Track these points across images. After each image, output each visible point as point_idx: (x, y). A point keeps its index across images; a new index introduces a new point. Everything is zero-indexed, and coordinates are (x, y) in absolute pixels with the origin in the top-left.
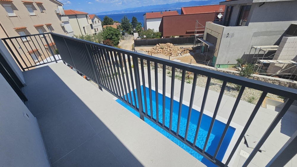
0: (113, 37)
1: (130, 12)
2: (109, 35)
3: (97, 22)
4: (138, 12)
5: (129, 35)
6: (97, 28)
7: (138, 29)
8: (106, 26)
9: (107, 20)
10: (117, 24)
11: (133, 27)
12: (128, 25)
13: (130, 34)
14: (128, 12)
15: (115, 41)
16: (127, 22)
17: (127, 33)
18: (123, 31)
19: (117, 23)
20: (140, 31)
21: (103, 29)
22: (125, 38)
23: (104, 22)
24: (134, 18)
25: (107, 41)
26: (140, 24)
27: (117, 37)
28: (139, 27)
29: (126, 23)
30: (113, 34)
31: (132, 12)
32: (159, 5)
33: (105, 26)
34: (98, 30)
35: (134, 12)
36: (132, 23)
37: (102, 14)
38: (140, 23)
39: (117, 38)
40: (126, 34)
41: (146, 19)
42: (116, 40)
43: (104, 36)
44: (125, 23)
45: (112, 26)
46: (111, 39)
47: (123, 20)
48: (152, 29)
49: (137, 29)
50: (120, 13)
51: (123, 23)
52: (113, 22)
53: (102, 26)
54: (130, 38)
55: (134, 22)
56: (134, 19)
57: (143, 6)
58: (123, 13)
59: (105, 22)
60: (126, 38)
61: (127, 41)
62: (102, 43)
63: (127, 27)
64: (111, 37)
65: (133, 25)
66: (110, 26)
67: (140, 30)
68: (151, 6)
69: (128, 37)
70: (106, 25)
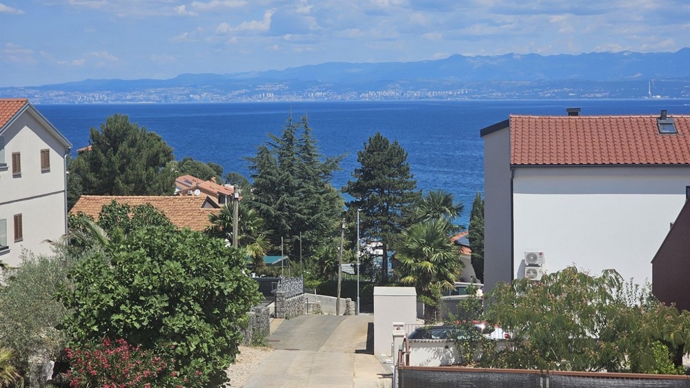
0: (176, 323)
1: (339, 98)
2: (135, 296)
3: (31, 163)
4: (414, 95)
5: (313, 298)
6: (18, 220)
7: (418, 255)
8: (106, 200)
9: (123, 147)
10: (205, 184)
11: (365, 226)
12: (314, 210)
13: (327, 289)
14: (315, 96)
15: (185, 360)
16: (305, 177)
17: (298, 284)
18: (267, 259)
19: (206, 177)
20: (442, 277)
21: (71, 224)
22: (275, 324)
23: (85, 164)
24: (378, 145)
25: (102, 354)
26: (442, 204)
27: (211, 320)
28: (432, 238)
29: (295, 182)
30: (181, 289)
31: (350, 97)
32: (607, 56)
33: (92, 206)
34: (18, 235)
35: (368, 97)
36: (356, 189)
37: (81, 99)
38: (447, 201)
39: (209, 331)
40: (289, 287)
41: (514, 167)
42: (198, 353)
43: (87, 303)
44: (290, 190)
45: (159, 203)
46: (149, 336)
47: (274, 157)
48: (596, 273)
49: (410, 253)
50: (245, 100)
51: (268, 189)
52: (173, 166)
53: (70, 203)
54: (323, 334)
55: (381, 188)
56: (377, 157)
57: (457, 58)
58: (271, 98)
59: (95, 165)
60: (282, 332)
61: (299, 356)
62: (40, 369)
63: (299, 226)
64: (156, 322)
65: (367, 207)
66: (136, 201)
67: (441, 264)
68: (532, 56)
69: (309, 321)
70: (107, 188)
